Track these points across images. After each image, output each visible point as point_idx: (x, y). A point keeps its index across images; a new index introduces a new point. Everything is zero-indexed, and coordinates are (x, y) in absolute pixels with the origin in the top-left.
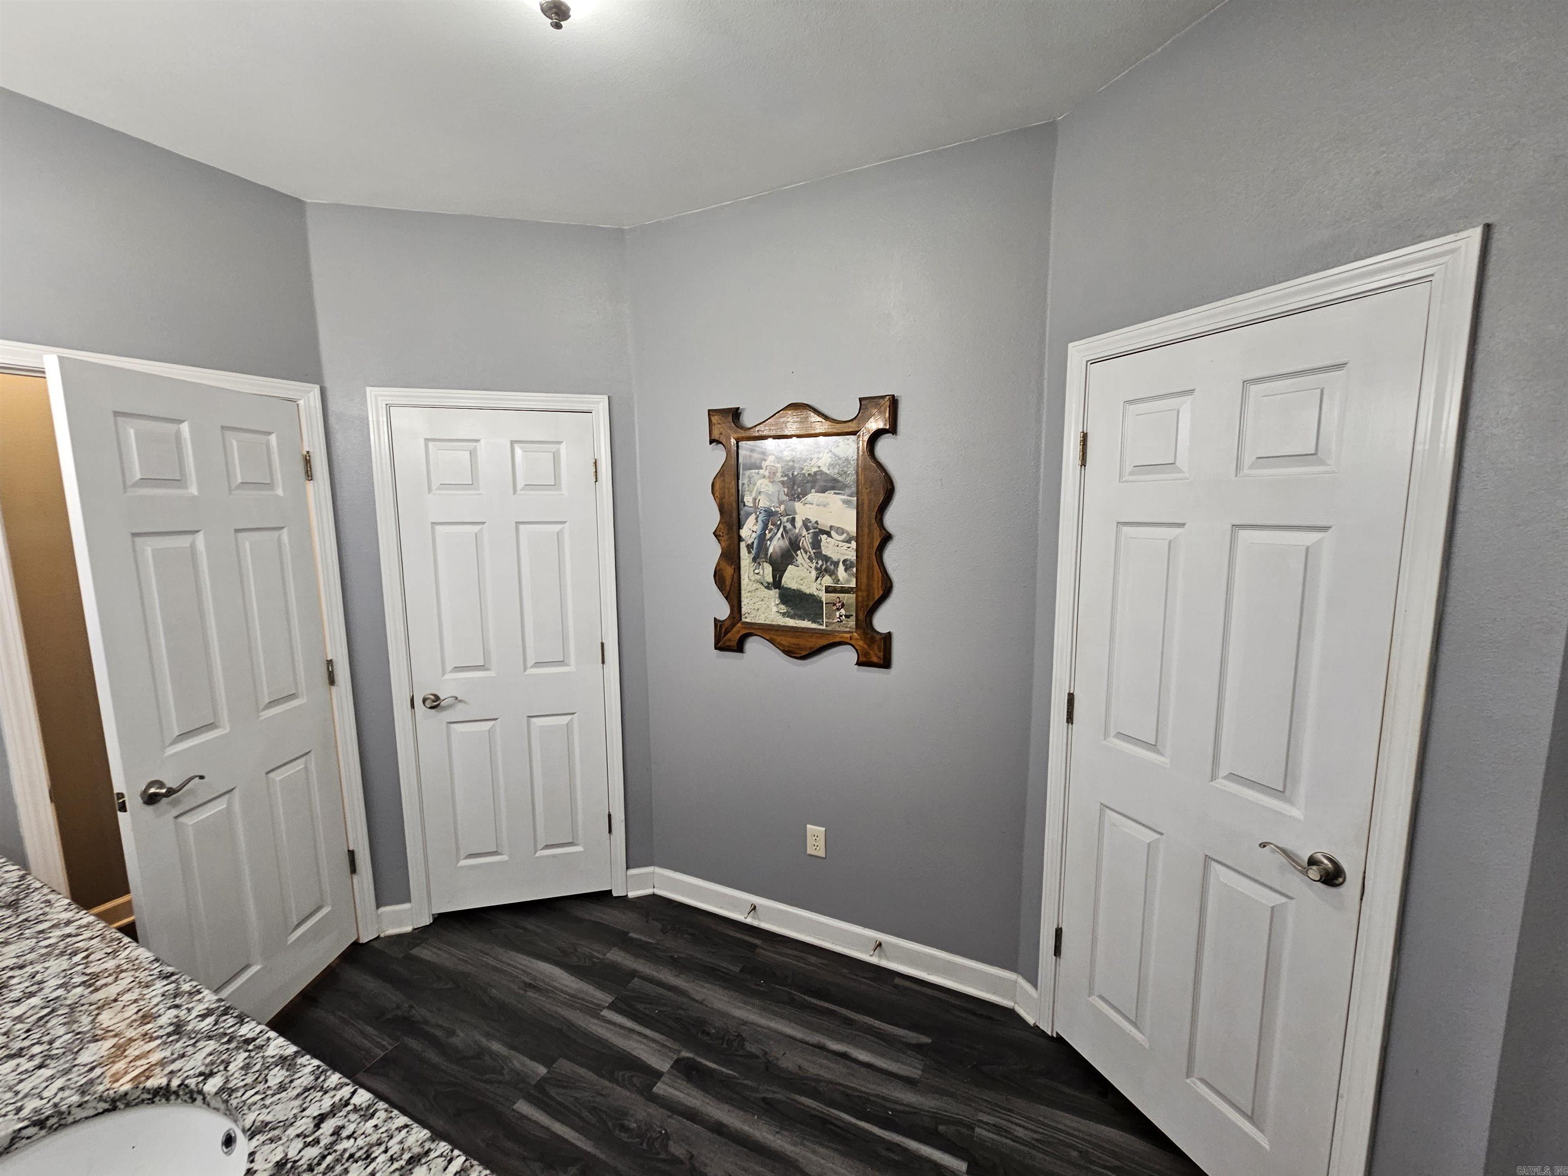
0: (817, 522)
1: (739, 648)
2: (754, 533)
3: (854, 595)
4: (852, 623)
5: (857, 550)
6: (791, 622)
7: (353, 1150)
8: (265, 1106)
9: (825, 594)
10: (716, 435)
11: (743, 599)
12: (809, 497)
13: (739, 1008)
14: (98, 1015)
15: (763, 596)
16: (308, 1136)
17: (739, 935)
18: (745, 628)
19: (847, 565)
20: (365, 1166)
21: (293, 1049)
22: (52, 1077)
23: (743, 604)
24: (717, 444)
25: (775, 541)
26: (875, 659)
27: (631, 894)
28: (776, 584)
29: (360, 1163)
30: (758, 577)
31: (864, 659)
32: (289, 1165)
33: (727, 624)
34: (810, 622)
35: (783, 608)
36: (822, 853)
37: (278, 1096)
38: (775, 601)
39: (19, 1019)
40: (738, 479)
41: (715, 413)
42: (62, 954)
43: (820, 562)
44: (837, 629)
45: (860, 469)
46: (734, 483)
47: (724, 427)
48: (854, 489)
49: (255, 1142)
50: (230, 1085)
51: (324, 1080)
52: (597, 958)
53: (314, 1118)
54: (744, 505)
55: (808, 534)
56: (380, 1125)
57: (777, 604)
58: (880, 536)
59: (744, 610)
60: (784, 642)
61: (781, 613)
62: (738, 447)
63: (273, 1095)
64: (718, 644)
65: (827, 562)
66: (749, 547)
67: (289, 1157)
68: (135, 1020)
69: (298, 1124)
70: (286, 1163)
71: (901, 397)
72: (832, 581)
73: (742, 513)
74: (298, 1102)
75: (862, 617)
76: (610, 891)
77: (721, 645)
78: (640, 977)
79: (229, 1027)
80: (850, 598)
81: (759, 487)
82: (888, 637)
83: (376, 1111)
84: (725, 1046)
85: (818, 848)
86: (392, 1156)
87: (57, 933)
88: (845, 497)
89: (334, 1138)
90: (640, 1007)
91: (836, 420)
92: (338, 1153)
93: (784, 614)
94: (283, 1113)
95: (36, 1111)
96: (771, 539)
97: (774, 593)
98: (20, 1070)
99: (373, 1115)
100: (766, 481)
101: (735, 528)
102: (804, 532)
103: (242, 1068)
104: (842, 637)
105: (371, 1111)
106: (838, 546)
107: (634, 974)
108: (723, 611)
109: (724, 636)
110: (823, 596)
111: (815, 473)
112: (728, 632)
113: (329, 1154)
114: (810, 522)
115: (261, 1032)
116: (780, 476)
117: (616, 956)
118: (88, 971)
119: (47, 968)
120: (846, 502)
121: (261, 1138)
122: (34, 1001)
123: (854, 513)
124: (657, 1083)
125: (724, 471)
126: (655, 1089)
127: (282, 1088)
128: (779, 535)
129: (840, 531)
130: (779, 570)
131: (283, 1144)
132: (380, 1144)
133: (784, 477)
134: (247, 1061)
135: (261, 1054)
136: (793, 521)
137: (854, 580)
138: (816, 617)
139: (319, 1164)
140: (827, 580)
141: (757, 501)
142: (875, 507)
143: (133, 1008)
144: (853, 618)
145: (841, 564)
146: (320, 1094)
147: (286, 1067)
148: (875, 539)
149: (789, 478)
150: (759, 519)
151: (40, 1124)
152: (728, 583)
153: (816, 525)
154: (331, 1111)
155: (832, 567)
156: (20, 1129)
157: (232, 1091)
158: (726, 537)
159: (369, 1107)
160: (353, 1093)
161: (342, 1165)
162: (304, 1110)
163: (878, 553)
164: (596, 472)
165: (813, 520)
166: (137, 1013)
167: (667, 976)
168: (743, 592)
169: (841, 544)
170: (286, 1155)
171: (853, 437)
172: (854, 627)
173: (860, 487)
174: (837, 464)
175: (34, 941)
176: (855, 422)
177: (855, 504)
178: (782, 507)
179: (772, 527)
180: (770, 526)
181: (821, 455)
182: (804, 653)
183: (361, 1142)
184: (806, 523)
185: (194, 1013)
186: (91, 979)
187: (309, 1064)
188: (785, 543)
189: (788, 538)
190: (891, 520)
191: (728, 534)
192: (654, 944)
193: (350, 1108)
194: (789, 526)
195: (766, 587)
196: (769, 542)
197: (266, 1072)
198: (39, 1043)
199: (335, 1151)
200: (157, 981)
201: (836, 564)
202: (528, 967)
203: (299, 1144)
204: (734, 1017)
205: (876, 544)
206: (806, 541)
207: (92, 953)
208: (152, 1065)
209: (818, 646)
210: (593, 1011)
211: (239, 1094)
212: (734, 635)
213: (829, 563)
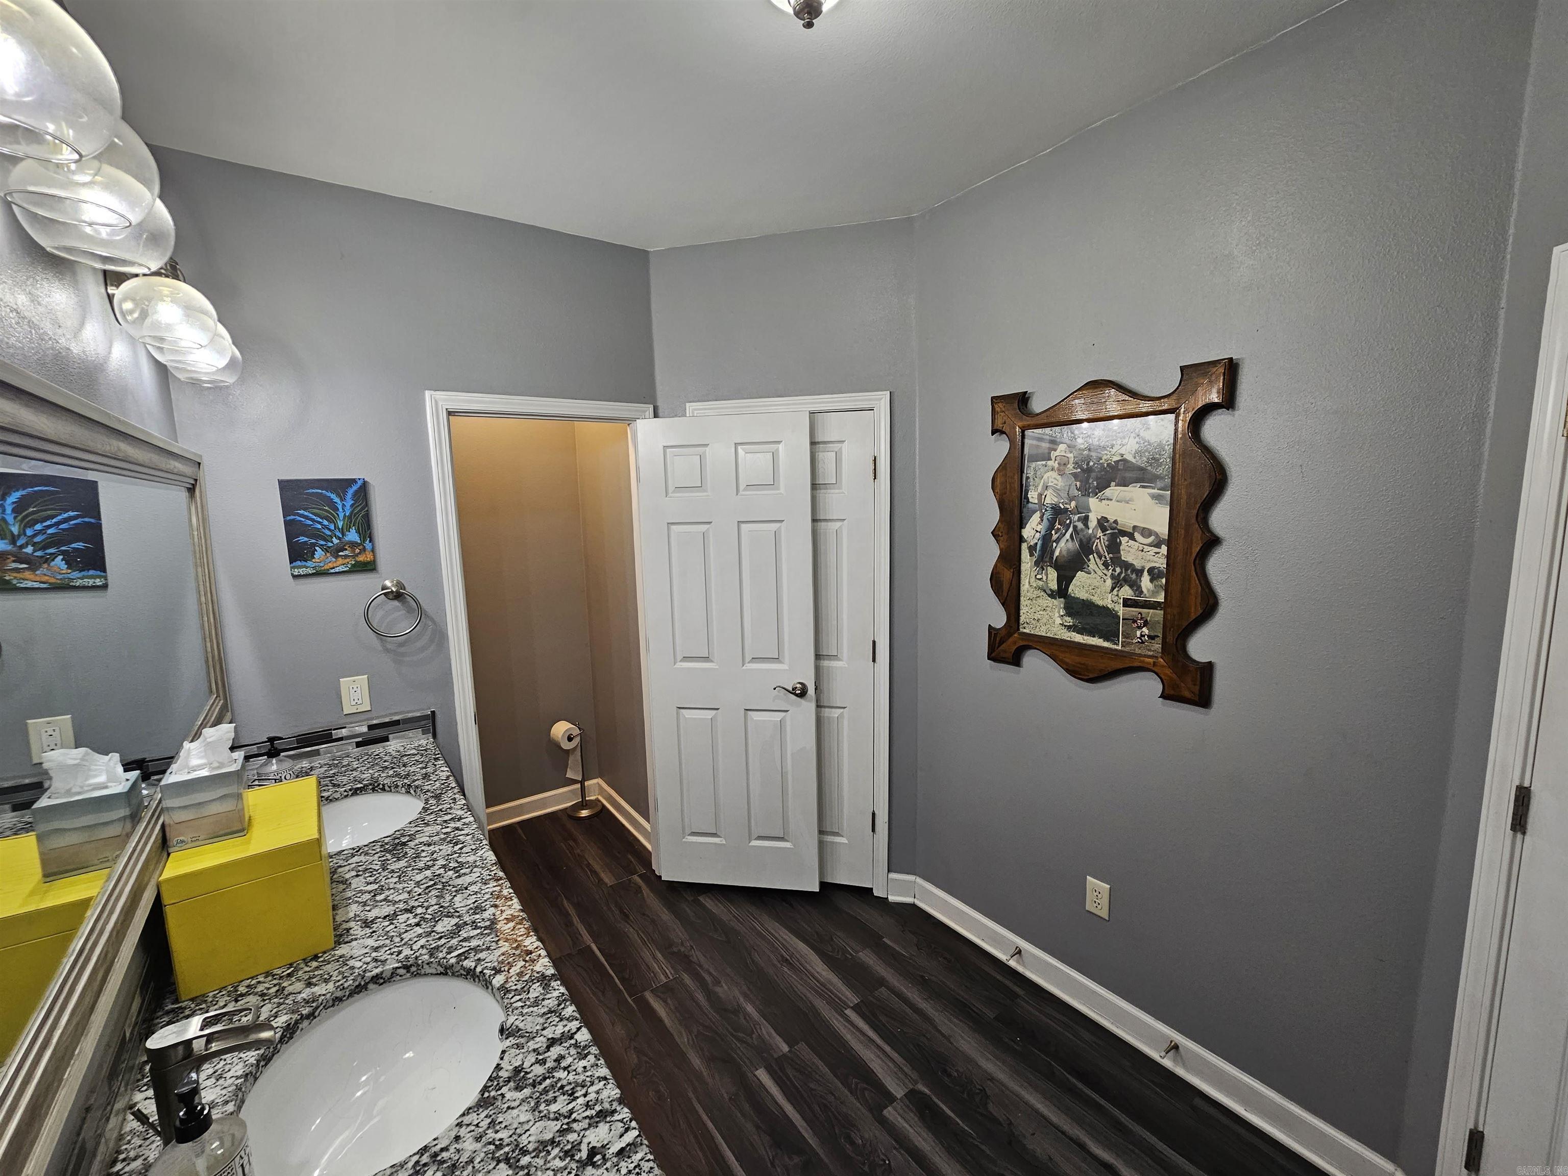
0: (1116, 522)
1: (1015, 660)
2: (1038, 534)
3: (1162, 612)
4: (1157, 646)
5: (1168, 557)
6: (1078, 638)
7: (564, 1082)
8: (522, 1014)
9: (1122, 608)
10: (999, 425)
11: (1022, 607)
12: (1108, 492)
13: (988, 1059)
14: (455, 896)
15: (1045, 605)
16: (541, 1054)
17: (999, 977)
18: (1022, 639)
19: (1154, 574)
20: (567, 1102)
21: (551, 971)
22: (420, 936)
23: (1022, 612)
24: (1000, 435)
25: (1062, 543)
26: (1187, 694)
27: (892, 898)
28: (1062, 592)
29: (566, 1097)
30: (1041, 583)
31: (1172, 692)
32: (522, 1074)
33: (1003, 633)
34: (1101, 640)
35: (1069, 621)
36: (1104, 914)
37: (531, 1009)
38: (1059, 612)
39: (418, 884)
40: (1022, 472)
41: (998, 401)
42: (450, 842)
43: (1118, 570)
44: (1138, 651)
45: (1178, 456)
46: (1016, 477)
47: (1006, 414)
48: (1168, 481)
49: (508, 1043)
50: (507, 986)
51: (563, 1008)
52: (851, 954)
53: (548, 1039)
54: (1028, 502)
55: (1104, 535)
56: (588, 1068)
57: (1062, 616)
58: (1201, 538)
59: (1022, 619)
60: (1067, 660)
61: (1065, 626)
62: (1023, 437)
63: (529, 1007)
64: (992, 653)
65: (1126, 570)
66: (1032, 549)
67: (524, 1066)
68: (471, 909)
69: (537, 1039)
70: (520, 1071)
71: (1243, 359)
72: (1133, 594)
73: (1025, 510)
74: (541, 1020)
75: (1170, 639)
76: (872, 889)
77: (995, 655)
78: (888, 988)
79: (520, 936)
80: (1157, 615)
81: (1046, 481)
82: (1208, 669)
83: (589, 1053)
84: (965, 1096)
85: (1099, 907)
86: (588, 1102)
87: (452, 825)
88: (1156, 491)
89: (555, 1064)
90: (883, 1019)
91: (1148, 397)
92: (555, 1080)
93: (1069, 628)
94: (531, 1025)
95: (407, 957)
96: (1058, 541)
97: (1059, 603)
98: (408, 923)
99: (586, 1056)
100: (1054, 474)
101: (1016, 527)
102: (1100, 534)
103: (517, 974)
104: (1143, 662)
105: (586, 1052)
106: (1142, 551)
107: (882, 982)
108: (1000, 619)
109: (999, 646)
110: (1121, 610)
111: (1117, 462)
112: (1003, 642)
113: (549, 1077)
114: (1108, 521)
115: (537, 948)
116: (1071, 467)
117: (867, 957)
118: (460, 860)
119: (440, 850)
120: (1155, 497)
121: (511, 1041)
122: (428, 873)
123: (1167, 510)
124: (888, 1106)
125: (1006, 464)
126: (885, 1112)
127: (536, 1003)
128: (1068, 536)
129: (1147, 533)
130: (1065, 580)
131: (523, 1053)
132: (583, 1087)
133: (1077, 469)
134: (522, 969)
135: (531, 967)
136: (1085, 520)
137: (1163, 594)
138: (1110, 635)
139: (540, 1084)
140: (1126, 592)
141: (1043, 497)
142: (1196, 503)
143: (473, 899)
144: (1159, 640)
145: (1146, 573)
146: (558, 1019)
147: (543, 985)
148: (1194, 545)
149: (1082, 470)
150: (1045, 517)
151: (407, 968)
152: (1006, 587)
153: (1115, 525)
154: (560, 1039)
155: (1134, 576)
156: (397, 968)
157: (508, 991)
158: (1005, 537)
159: (585, 1047)
160: (579, 1029)
161: (554, 1092)
162: (544, 1029)
163: (1197, 562)
164: (875, 469)
165: (1112, 519)
166: (474, 903)
167: (914, 995)
168: (1022, 598)
169: (1147, 548)
170: (523, 1064)
171: (1172, 417)
172: (1160, 650)
173: (1176, 478)
174: (1146, 451)
175: (440, 827)
176: (1174, 397)
177: (1169, 499)
178: (1073, 504)
179: (1059, 526)
180: (1057, 526)
181: (1125, 441)
182: (1091, 676)
183: (571, 1077)
184: (1103, 523)
185: (504, 916)
186: (459, 867)
187: (558, 989)
188: (1074, 546)
189: (1078, 540)
190: (1219, 519)
191: (1008, 534)
192: (907, 957)
193: (573, 1042)
194: (1080, 525)
195: (1049, 596)
196: (1055, 544)
197: (530, 984)
198: (421, 906)
199: (553, 1077)
200: (491, 882)
201: (1140, 572)
202: (788, 943)
203: (532, 1058)
204: (980, 1067)
205: (1196, 549)
206: (1101, 542)
207: (465, 846)
208: (471, 949)
209: (1110, 669)
210: (839, 1006)
211: (510, 996)
212: (1010, 646)
213: (1129, 572)
